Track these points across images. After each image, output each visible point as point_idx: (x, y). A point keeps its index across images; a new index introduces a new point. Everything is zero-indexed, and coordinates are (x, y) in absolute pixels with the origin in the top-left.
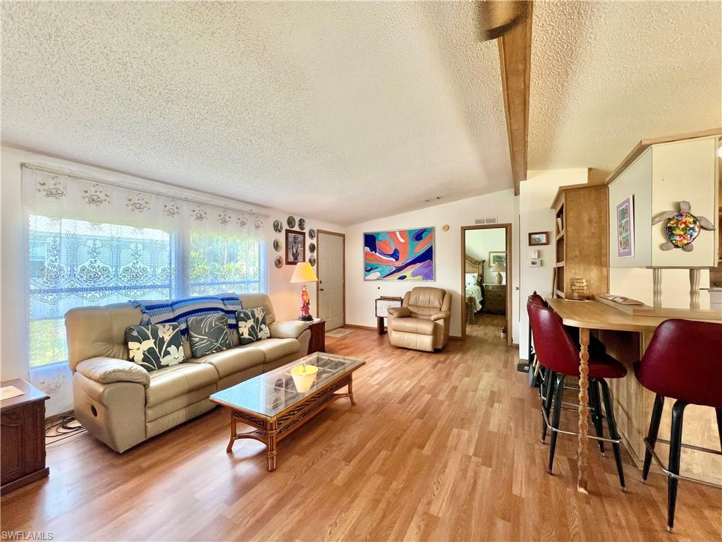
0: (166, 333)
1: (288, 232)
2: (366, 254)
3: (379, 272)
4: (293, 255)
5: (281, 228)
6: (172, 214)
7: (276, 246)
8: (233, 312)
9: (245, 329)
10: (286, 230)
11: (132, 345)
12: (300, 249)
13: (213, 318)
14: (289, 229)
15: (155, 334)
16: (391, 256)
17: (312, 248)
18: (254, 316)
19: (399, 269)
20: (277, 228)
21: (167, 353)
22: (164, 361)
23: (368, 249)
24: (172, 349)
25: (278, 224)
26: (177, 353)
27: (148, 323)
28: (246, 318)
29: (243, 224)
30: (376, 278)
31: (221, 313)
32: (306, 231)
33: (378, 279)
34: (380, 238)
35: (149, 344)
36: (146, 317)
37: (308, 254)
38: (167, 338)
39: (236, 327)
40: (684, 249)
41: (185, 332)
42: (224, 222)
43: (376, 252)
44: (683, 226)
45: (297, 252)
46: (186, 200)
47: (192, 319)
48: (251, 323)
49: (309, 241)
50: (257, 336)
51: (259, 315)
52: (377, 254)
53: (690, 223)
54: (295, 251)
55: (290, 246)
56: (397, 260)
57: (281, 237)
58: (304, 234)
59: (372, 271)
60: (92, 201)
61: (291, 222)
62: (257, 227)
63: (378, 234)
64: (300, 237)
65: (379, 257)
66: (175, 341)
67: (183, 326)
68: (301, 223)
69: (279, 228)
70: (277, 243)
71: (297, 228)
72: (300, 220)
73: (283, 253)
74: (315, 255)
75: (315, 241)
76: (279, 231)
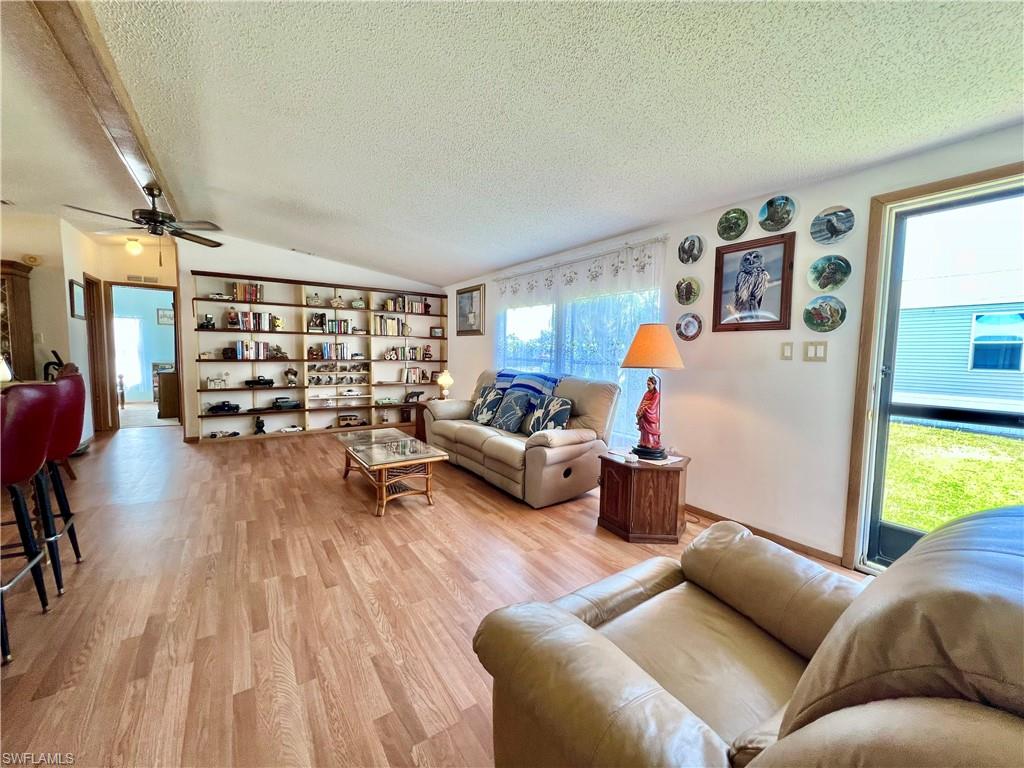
0: (491, 397)
1: (720, 253)
4: (741, 305)
6: (549, 285)
7: (686, 293)
9: (533, 417)
10: (717, 249)
14: (725, 243)
15: (487, 395)
18: (547, 406)
20: (688, 253)
24: (485, 411)
25: (692, 244)
27: (493, 387)
28: (542, 405)
32: (800, 224)
36: (495, 382)
37: (806, 293)
38: (488, 401)
45: (752, 295)
48: (541, 413)
49: (809, 254)
55: (729, 286)
57: (703, 272)
58: (789, 239)
60: (514, 293)
61: (731, 225)
62: (643, 267)
64: (775, 253)
68: (776, 212)
69: (695, 252)
70: (689, 286)
71: (754, 232)
72: (771, 203)
73: (704, 305)
74: (848, 294)
75: (849, 245)
76: (695, 259)
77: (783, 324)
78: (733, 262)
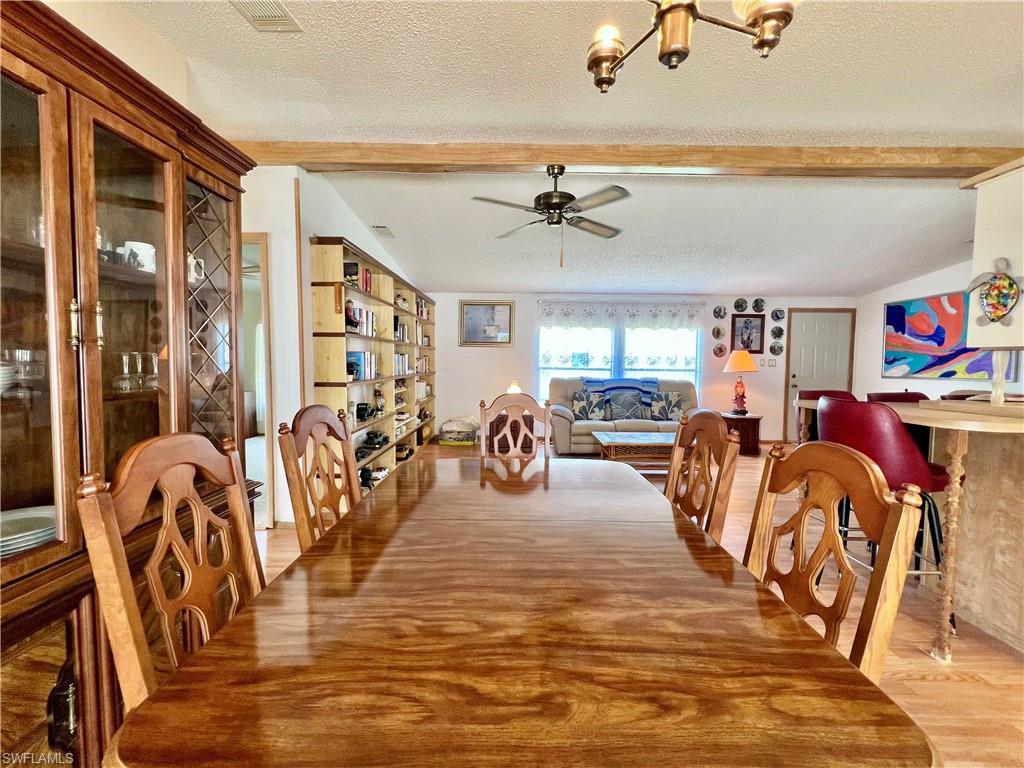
0: (595, 399)
1: (734, 317)
2: (888, 337)
3: (908, 364)
4: (743, 342)
5: (725, 314)
6: (611, 315)
7: (717, 333)
8: (649, 393)
9: (656, 407)
10: (733, 315)
11: (575, 402)
12: (755, 335)
13: (628, 395)
14: (737, 313)
15: (588, 398)
16: (930, 338)
17: (778, 333)
18: (667, 398)
19: (942, 360)
20: (718, 313)
21: (593, 412)
22: (590, 416)
23: (891, 328)
24: (596, 410)
25: (720, 310)
26: (599, 413)
27: (586, 391)
28: (660, 398)
29: (674, 315)
30: (901, 374)
31: (637, 391)
32: (767, 312)
33: (904, 377)
34: (911, 311)
35: (584, 403)
36: (585, 387)
37: (769, 341)
38: (594, 403)
39: (650, 405)
40: (1003, 324)
41: (608, 401)
42: (655, 316)
43: (904, 333)
44: (996, 292)
45: (749, 338)
46: (621, 303)
47: (613, 392)
48: (663, 403)
49: (770, 325)
50: (667, 416)
51: (674, 398)
52: (906, 335)
53: (1004, 287)
54: (745, 338)
55: (738, 332)
56: (940, 343)
57: (726, 325)
58: (763, 317)
59: (896, 363)
60: (565, 315)
61: (740, 305)
62: (692, 316)
63: (910, 302)
64: (757, 322)
65: (909, 341)
66: (600, 405)
67: (608, 397)
68: (758, 305)
69: (722, 314)
70: (718, 330)
71: (750, 310)
72: (756, 301)
73: (726, 341)
74: (783, 341)
75: (783, 324)
76: (722, 317)
77: (761, 351)
78: (740, 322)
